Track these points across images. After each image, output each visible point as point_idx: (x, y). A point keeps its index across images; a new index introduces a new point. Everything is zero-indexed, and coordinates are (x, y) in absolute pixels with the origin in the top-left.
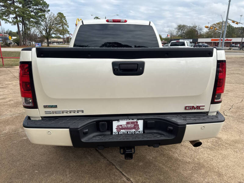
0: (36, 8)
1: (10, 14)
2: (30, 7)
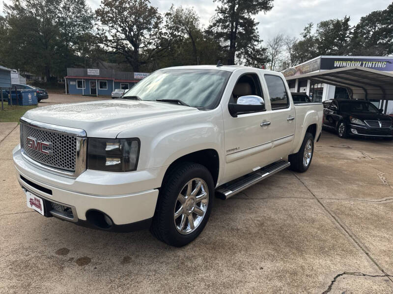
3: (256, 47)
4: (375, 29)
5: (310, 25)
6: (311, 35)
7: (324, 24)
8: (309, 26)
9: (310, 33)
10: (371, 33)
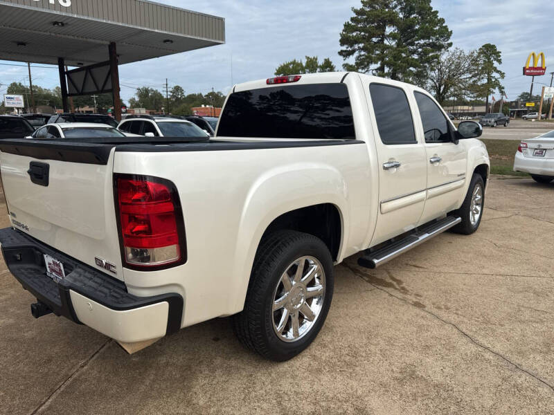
0: (425, 43)
1: (372, 63)
2: (412, 44)
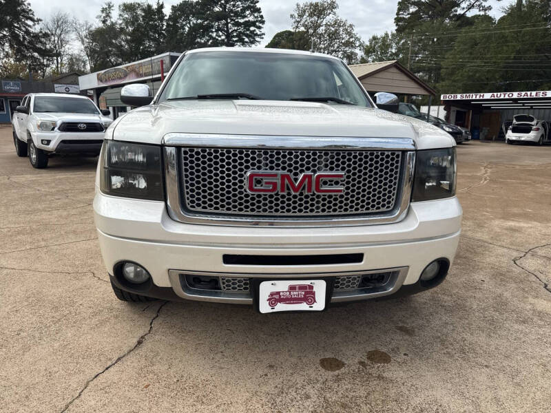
3: (31, 30)
4: (190, 23)
5: (109, 5)
6: (113, 20)
7: (128, 8)
8: (107, 7)
9: (110, 17)
10: (187, 29)
